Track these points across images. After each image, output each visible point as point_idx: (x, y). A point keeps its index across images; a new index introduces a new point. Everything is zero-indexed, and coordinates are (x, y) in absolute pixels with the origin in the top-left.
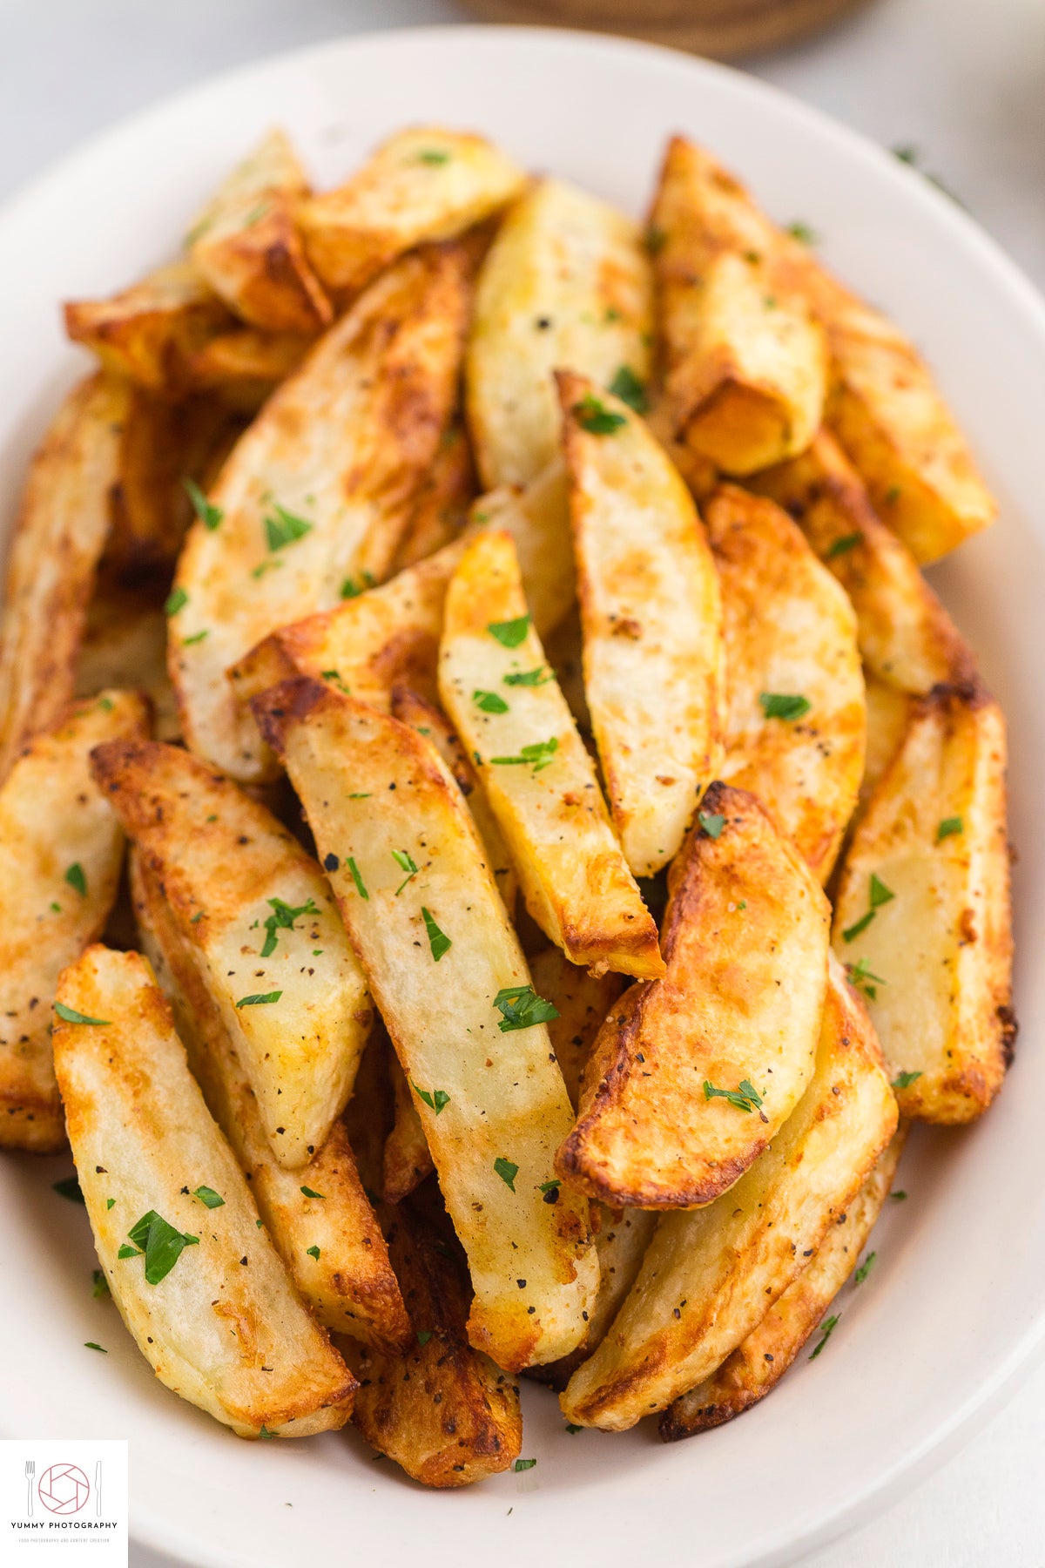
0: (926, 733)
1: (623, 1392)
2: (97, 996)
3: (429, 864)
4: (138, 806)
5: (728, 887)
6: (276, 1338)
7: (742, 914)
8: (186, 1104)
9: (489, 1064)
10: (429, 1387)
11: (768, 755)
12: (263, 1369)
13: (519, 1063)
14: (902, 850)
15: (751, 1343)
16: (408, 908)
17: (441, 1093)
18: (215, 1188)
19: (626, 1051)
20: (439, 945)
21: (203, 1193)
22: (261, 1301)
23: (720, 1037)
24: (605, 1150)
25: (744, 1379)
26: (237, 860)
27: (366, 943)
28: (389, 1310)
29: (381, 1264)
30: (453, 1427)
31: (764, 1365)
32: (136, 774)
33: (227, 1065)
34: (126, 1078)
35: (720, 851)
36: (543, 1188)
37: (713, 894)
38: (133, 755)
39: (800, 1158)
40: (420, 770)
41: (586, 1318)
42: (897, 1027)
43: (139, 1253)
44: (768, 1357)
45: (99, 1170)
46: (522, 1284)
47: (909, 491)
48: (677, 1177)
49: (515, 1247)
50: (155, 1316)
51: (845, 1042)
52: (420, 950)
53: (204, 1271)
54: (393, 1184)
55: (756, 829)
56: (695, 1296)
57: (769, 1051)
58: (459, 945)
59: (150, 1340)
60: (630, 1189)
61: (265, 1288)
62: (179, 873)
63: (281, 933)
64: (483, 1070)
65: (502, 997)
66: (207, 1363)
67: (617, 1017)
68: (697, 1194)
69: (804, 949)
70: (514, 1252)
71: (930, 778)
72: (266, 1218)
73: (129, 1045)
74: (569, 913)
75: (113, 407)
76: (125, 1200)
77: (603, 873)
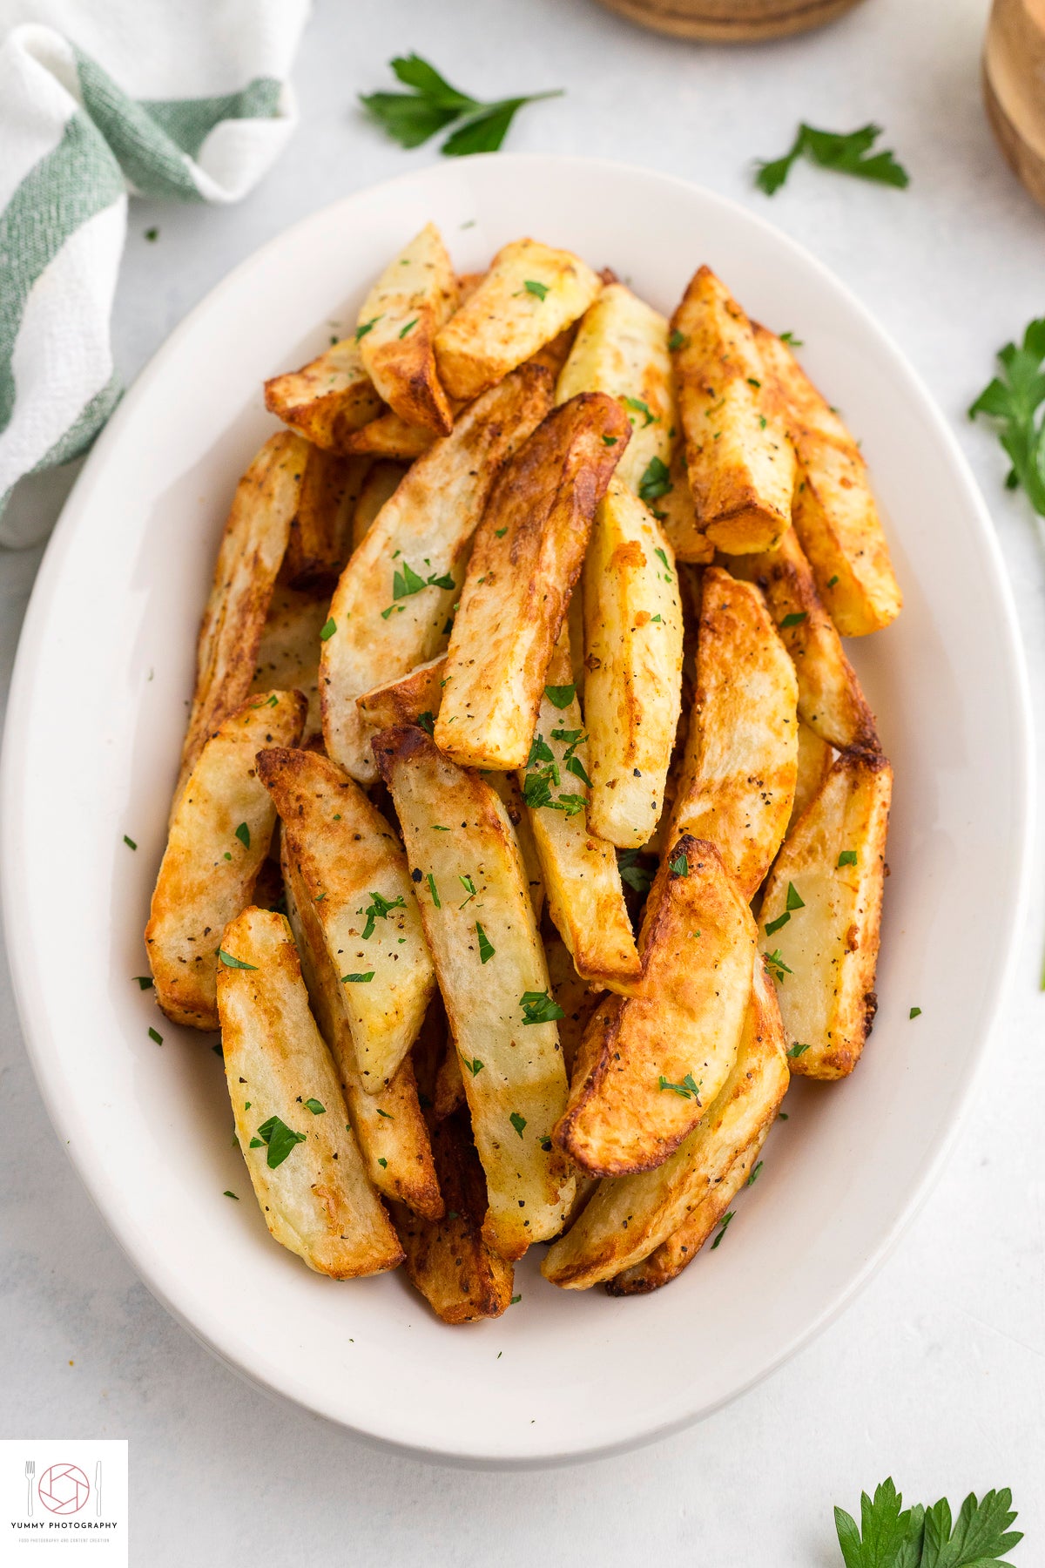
0: (839, 782)
1: (584, 1274)
2: (250, 947)
3: (485, 888)
4: (287, 799)
5: (689, 917)
6: (353, 1214)
7: (696, 940)
8: (305, 1035)
9: (513, 1045)
10: (454, 1250)
11: (726, 801)
12: (342, 1237)
13: (533, 1046)
14: (813, 869)
15: (673, 1238)
16: (465, 921)
17: (478, 1062)
18: (320, 1100)
19: (608, 1050)
20: (487, 952)
21: (311, 1104)
22: (344, 1185)
23: (674, 1037)
24: (587, 1133)
25: (666, 1264)
26: (352, 853)
27: (437, 940)
28: (431, 1206)
29: (428, 1176)
30: (467, 1288)
31: (680, 1255)
32: (286, 774)
33: (334, 1003)
34: (265, 1011)
35: (686, 888)
36: (542, 1140)
37: (677, 922)
38: (287, 762)
39: (720, 1124)
40: (484, 817)
41: (563, 1219)
42: (795, 1006)
43: (264, 1145)
44: (684, 1249)
45: (242, 1080)
46: (522, 1204)
47: (845, 582)
48: (635, 1152)
49: (519, 1176)
50: (271, 1190)
51: (759, 1039)
52: (473, 953)
53: (308, 1161)
54: (441, 1106)
55: (712, 872)
56: (638, 1214)
57: (706, 1049)
58: (500, 953)
59: (267, 1209)
60: (602, 1166)
61: (348, 1176)
62: (312, 859)
63: (377, 920)
64: (508, 1048)
65: (528, 997)
66: (305, 1229)
67: (604, 1017)
68: (648, 1165)
69: (737, 965)
70: (518, 1180)
71: (838, 816)
72: (353, 1124)
73: (269, 986)
74: (582, 942)
75: (296, 461)
76: (258, 1104)
77: (608, 913)
